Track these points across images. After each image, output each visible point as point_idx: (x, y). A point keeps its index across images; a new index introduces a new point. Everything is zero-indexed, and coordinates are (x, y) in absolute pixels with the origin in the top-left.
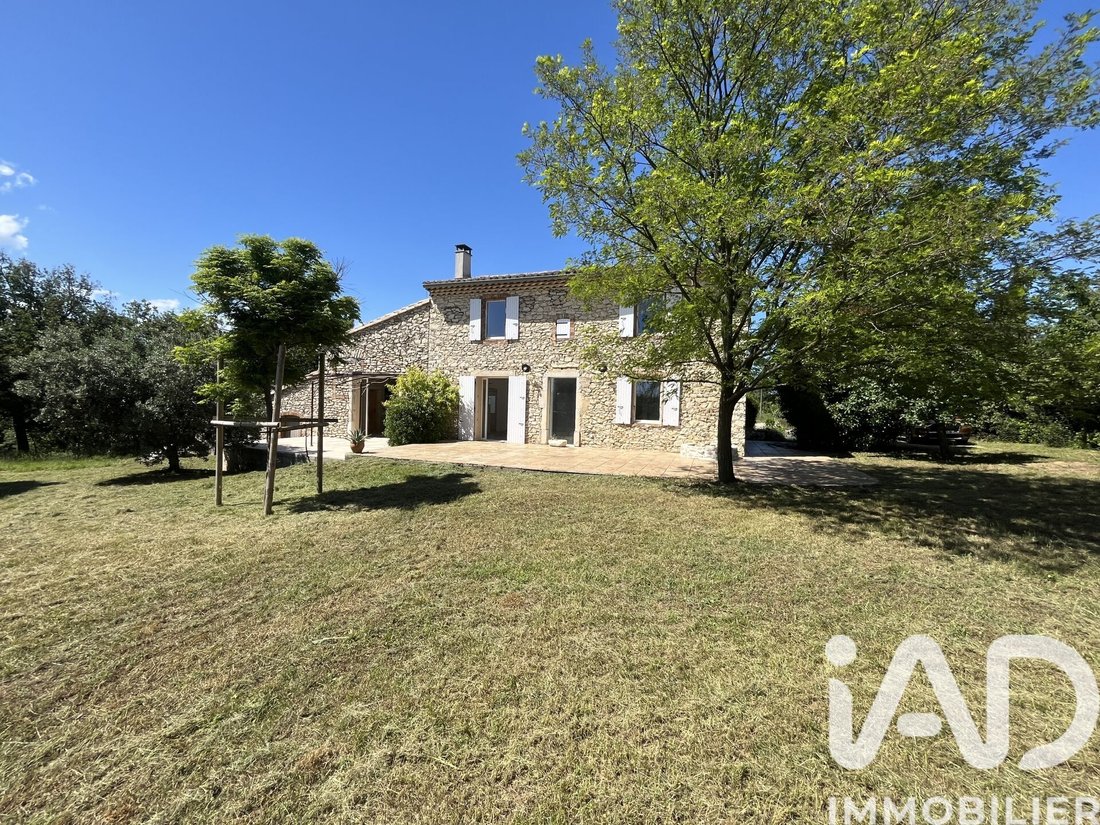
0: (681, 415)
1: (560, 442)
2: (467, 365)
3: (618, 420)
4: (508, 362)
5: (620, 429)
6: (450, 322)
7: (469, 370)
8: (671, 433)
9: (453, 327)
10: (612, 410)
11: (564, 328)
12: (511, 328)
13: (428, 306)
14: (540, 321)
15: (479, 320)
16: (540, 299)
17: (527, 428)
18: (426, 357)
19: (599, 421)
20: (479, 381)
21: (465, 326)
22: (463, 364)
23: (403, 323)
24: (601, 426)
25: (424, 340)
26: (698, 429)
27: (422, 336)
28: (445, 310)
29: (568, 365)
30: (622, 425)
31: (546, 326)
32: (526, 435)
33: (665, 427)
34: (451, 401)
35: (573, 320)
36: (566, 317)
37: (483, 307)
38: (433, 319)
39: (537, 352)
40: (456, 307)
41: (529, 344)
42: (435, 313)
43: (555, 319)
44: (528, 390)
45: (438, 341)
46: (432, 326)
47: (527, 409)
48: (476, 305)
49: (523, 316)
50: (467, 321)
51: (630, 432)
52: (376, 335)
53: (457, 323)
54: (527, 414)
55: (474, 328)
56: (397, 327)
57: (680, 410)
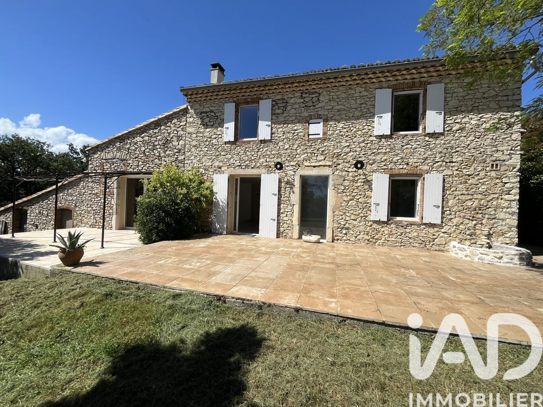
0: (443, 213)
1: (314, 238)
2: (221, 164)
3: (373, 217)
4: (262, 160)
5: (375, 226)
6: (206, 126)
7: (223, 169)
8: (431, 230)
9: (208, 130)
10: (367, 207)
11: (316, 129)
12: (264, 130)
13: (185, 112)
14: (293, 122)
15: (233, 123)
16: (292, 101)
17: (278, 223)
18: (183, 157)
19: (353, 217)
20: (231, 179)
21: (219, 129)
22: (217, 164)
23: (163, 127)
24: (355, 223)
25: (181, 142)
26: (462, 227)
27: (179, 138)
28: (201, 114)
29: (321, 163)
30: (378, 222)
31: (299, 127)
32: (278, 230)
33: (425, 224)
34: (205, 197)
35: (326, 121)
36: (319, 117)
37: (237, 111)
38: (190, 123)
39: (289, 151)
40: (212, 111)
41: (281, 144)
42: (192, 117)
43: (308, 121)
44: (280, 188)
45: (194, 143)
46: (189, 130)
47: (279, 205)
48: (229, 109)
49: (276, 119)
50: (221, 124)
51: (386, 230)
52: (138, 139)
53: (212, 126)
54: (279, 209)
55: (229, 131)
56: (156, 131)
57: (443, 208)
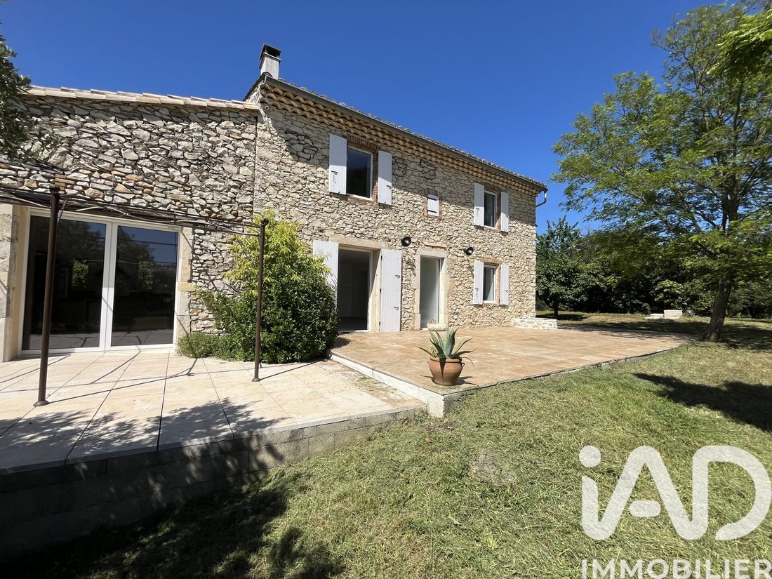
0: (509, 296)
2: (323, 226)
3: (474, 302)
4: (380, 230)
5: (475, 309)
6: (297, 157)
7: (327, 233)
8: (504, 311)
9: (300, 164)
10: (469, 291)
11: (433, 205)
12: (384, 191)
13: (253, 115)
14: (412, 191)
15: (345, 168)
16: (412, 165)
17: (401, 312)
18: (248, 199)
19: (461, 302)
21: (320, 169)
22: (317, 224)
23: (192, 126)
24: (462, 307)
25: (245, 171)
27: (239, 161)
28: (286, 133)
29: (438, 244)
30: (477, 306)
31: (418, 198)
32: (401, 321)
33: (501, 306)
35: (441, 199)
36: (436, 193)
38: (263, 140)
39: (409, 224)
40: (306, 136)
41: (401, 214)
42: (267, 132)
43: (426, 193)
44: (402, 269)
45: (273, 179)
46: (262, 152)
47: (402, 289)
48: (338, 144)
49: (396, 180)
50: (324, 163)
51: (481, 312)
53: (308, 161)
54: (401, 295)
55: (336, 176)
56: (175, 127)
57: (509, 292)
